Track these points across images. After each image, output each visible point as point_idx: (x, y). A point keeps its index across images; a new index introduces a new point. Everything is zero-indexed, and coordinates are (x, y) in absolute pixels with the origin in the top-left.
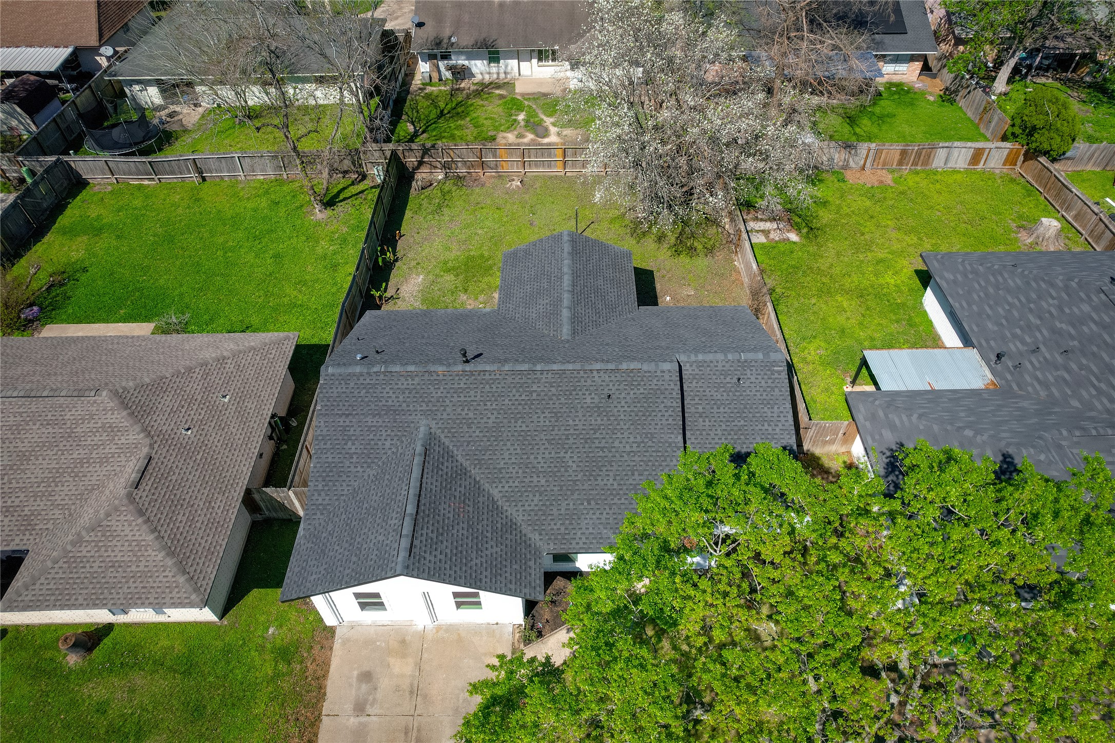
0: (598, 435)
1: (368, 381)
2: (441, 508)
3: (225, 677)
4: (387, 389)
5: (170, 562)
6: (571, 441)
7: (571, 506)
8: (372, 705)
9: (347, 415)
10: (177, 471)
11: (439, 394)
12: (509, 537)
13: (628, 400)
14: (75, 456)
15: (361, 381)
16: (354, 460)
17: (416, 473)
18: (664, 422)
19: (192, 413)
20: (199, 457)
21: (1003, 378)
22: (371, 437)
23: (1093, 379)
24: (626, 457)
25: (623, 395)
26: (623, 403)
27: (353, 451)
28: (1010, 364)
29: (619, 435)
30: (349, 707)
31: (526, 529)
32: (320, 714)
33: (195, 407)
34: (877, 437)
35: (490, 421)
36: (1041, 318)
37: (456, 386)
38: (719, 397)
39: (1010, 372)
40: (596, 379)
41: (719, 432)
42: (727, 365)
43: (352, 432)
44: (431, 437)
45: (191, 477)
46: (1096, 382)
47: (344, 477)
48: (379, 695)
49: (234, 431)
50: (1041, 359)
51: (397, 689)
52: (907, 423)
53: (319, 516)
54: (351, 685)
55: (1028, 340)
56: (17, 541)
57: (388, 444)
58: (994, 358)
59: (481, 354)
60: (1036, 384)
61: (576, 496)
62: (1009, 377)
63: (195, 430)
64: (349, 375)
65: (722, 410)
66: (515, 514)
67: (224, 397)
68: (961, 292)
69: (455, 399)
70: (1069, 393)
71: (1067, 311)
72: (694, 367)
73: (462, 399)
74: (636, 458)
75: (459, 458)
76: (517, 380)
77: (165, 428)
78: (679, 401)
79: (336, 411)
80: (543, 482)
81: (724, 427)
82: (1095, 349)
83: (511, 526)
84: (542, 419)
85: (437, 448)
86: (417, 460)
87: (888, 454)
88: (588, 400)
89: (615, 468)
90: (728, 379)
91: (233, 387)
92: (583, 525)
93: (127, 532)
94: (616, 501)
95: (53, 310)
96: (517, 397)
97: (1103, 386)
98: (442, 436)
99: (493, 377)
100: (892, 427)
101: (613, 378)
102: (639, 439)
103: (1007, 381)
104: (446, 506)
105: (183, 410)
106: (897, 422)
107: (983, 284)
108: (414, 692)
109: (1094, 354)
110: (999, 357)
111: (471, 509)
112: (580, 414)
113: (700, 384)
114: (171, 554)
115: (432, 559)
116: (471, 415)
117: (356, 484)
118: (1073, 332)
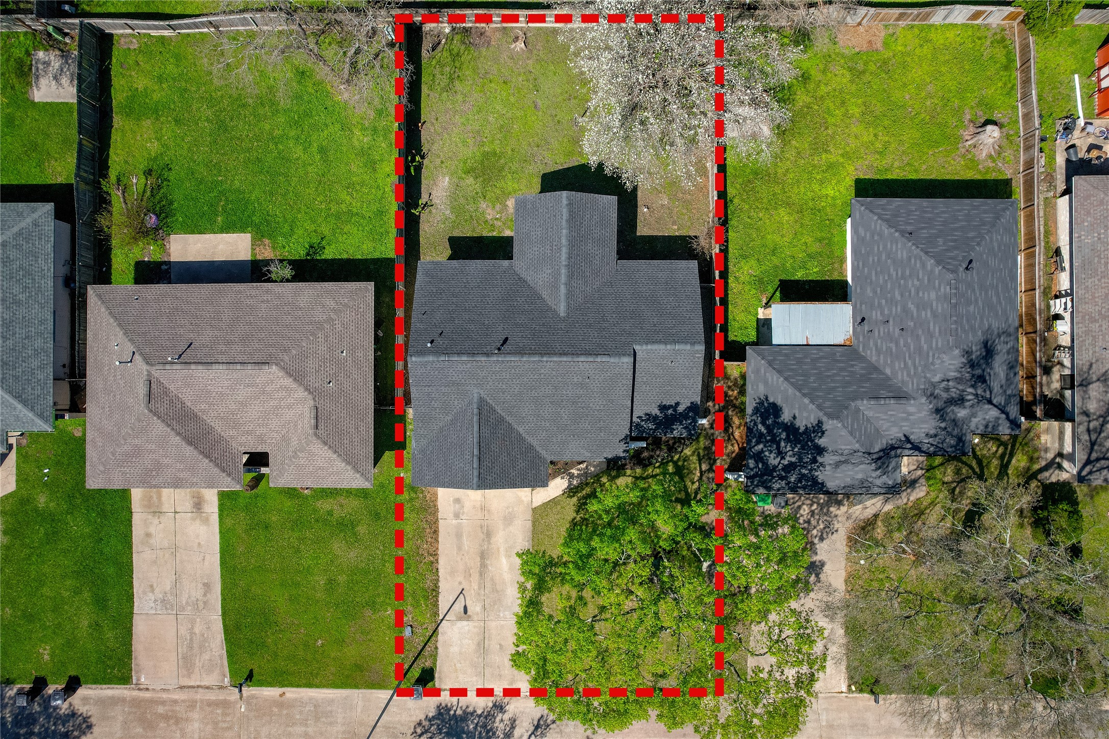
0: (580, 400)
1: (438, 366)
2: (492, 447)
3: (385, 499)
4: (451, 371)
5: (349, 468)
6: (565, 403)
7: (564, 438)
8: (463, 514)
9: (429, 386)
10: (334, 413)
11: (484, 374)
12: (529, 455)
13: (600, 380)
14: (271, 404)
15: (434, 366)
16: (438, 411)
17: (476, 428)
18: (621, 393)
19: (328, 369)
20: (342, 400)
21: (857, 338)
22: (445, 398)
23: (907, 355)
24: (596, 413)
25: (597, 377)
26: (597, 382)
27: (436, 406)
28: (866, 328)
29: (593, 400)
30: (451, 515)
31: (538, 449)
32: (437, 519)
33: (328, 365)
34: (755, 387)
35: (516, 390)
36: (902, 296)
37: (494, 369)
38: (658, 372)
39: (864, 335)
40: (581, 366)
41: (654, 393)
42: (666, 352)
43: (433, 396)
44: (481, 400)
45: (342, 415)
46: (907, 358)
47: (433, 420)
48: (465, 510)
49: (356, 376)
50: (886, 330)
51: (474, 507)
52: (775, 383)
53: (422, 440)
54: (450, 505)
55: (886, 312)
56: (260, 448)
57: (456, 403)
58: (859, 320)
59: (506, 339)
60: (874, 349)
61: (566, 433)
62: (861, 339)
63: (334, 382)
64: (426, 362)
65: (658, 380)
66: (532, 441)
67: (342, 352)
68: (863, 252)
69: (494, 377)
70: (889, 362)
71: (921, 294)
72: (644, 353)
73: (498, 377)
74: (602, 413)
75: (499, 411)
76: (531, 366)
77: (317, 384)
78: (631, 381)
79: (422, 384)
80: (548, 425)
81: (658, 390)
82: (920, 332)
83: (531, 447)
84: (547, 390)
85: (485, 407)
86: (475, 419)
87: (758, 401)
88: (576, 380)
89: (589, 418)
90: (665, 362)
91: (345, 343)
92: (570, 447)
93: (321, 453)
94: (589, 435)
95: (167, 217)
96: (532, 377)
97: (910, 362)
98: (488, 399)
99: (516, 364)
100: (766, 383)
101: (591, 366)
102: (604, 403)
103: (859, 341)
104: (495, 445)
105: (322, 369)
106: (770, 380)
107: (881, 249)
108: (483, 508)
109: (918, 336)
110: (863, 319)
111: (508, 443)
112: (570, 388)
113: (647, 364)
114: (348, 463)
115: (491, 478)
116: (504, 387)
117: (441, 424)
118: (915, 314)
